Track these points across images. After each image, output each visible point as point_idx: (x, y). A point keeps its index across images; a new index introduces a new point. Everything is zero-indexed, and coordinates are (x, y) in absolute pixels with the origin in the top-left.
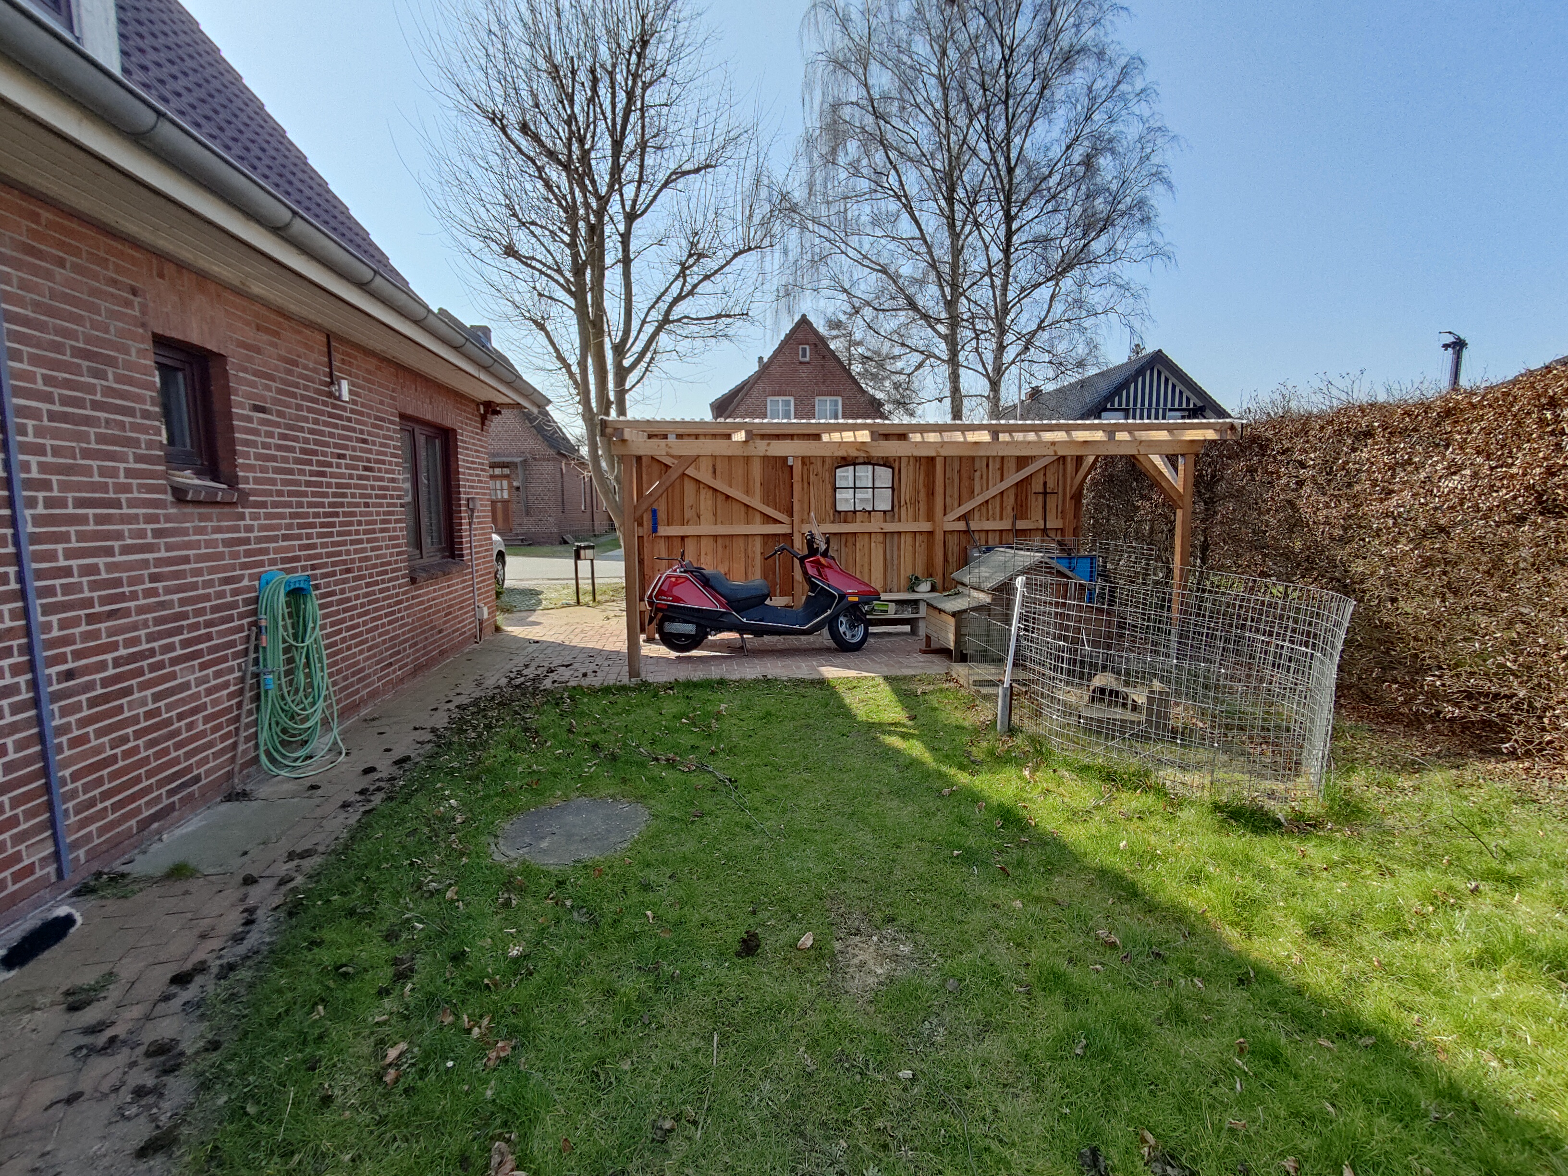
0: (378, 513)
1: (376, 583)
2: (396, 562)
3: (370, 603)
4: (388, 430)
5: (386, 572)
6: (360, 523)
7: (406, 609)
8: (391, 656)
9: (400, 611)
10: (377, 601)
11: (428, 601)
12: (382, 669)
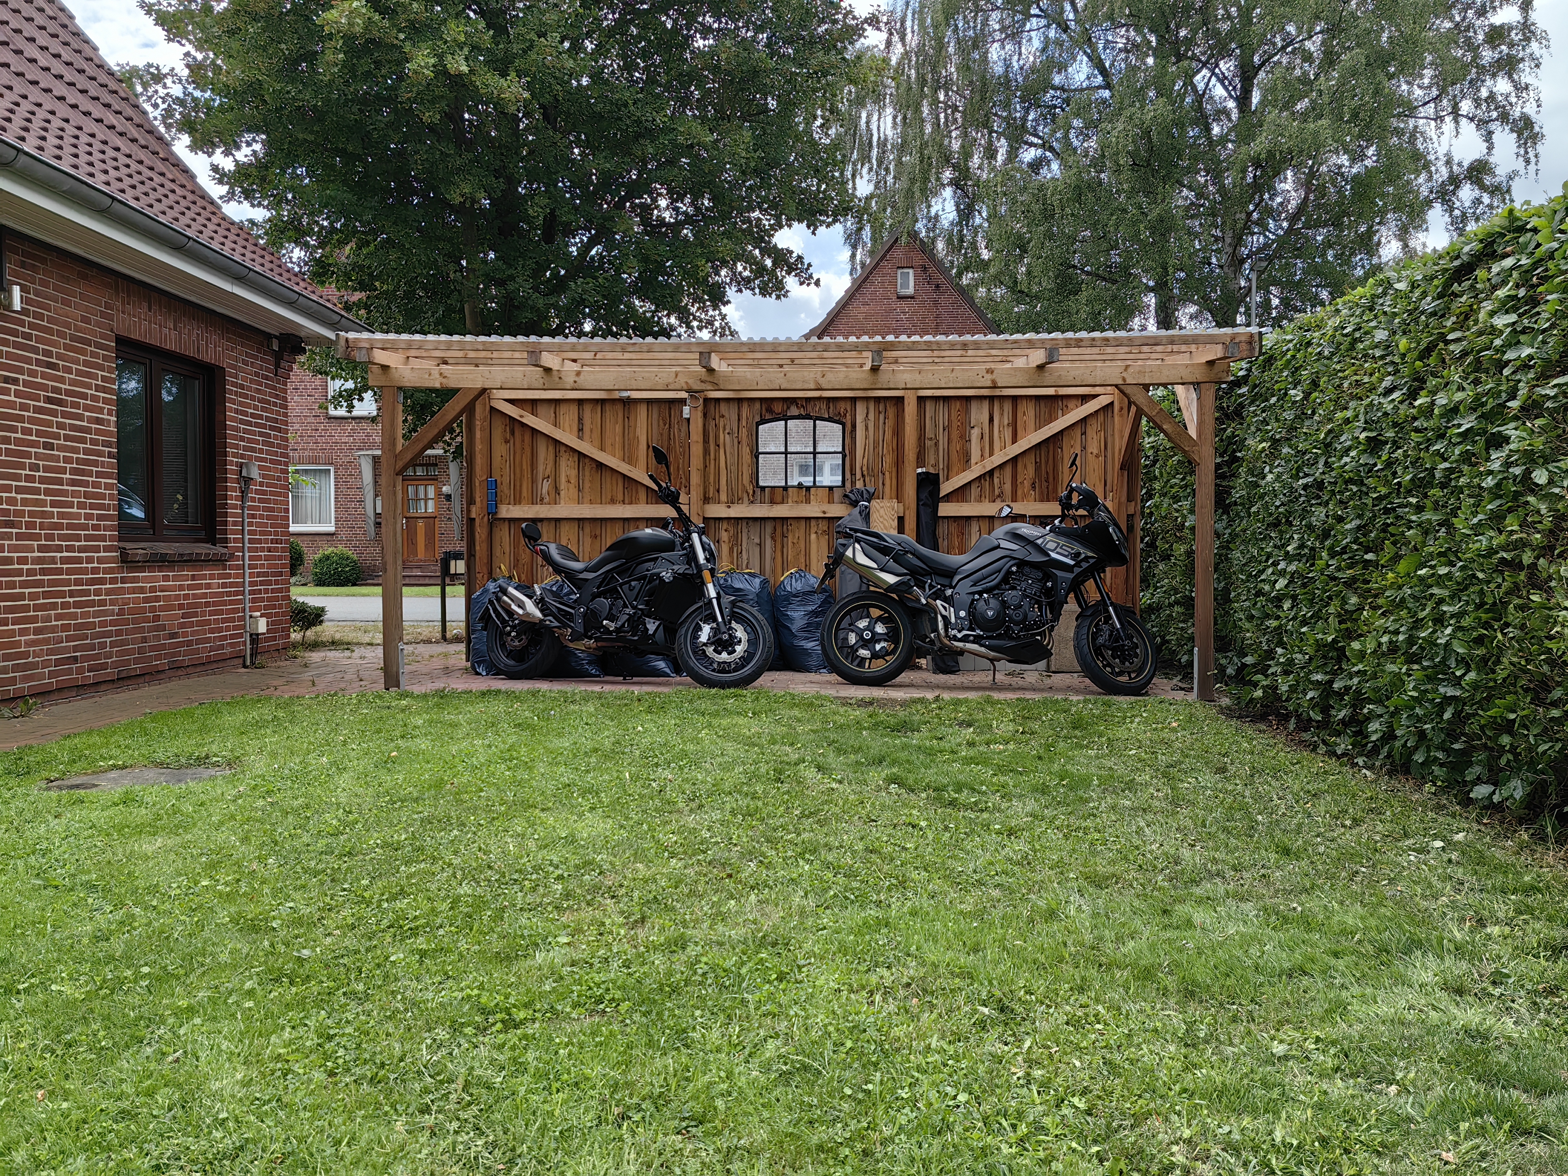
0: (67, 460)
1: (59, 549)
2: (96, 527)
3: (43, 572)
4: (94, 355)
5: (78, 538)
6: (35, 467)
7: (109, 592)
8: (76, 649)
9: (97, 593)
10: (60, 571)
11: (153, 589)
12: (58, 662)
